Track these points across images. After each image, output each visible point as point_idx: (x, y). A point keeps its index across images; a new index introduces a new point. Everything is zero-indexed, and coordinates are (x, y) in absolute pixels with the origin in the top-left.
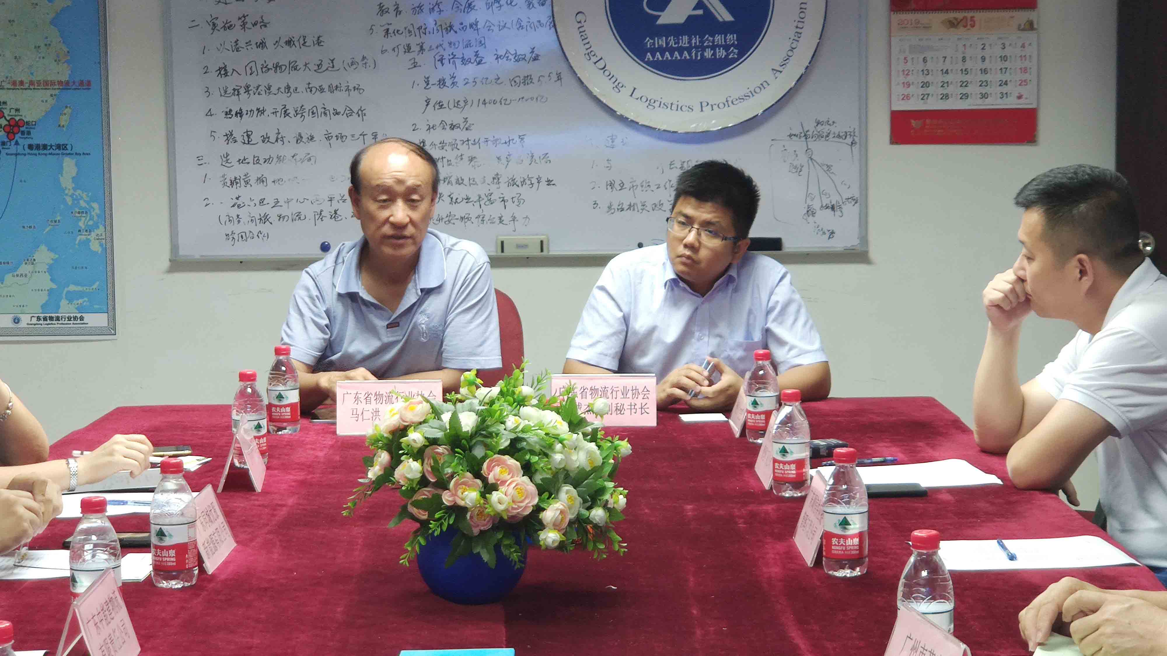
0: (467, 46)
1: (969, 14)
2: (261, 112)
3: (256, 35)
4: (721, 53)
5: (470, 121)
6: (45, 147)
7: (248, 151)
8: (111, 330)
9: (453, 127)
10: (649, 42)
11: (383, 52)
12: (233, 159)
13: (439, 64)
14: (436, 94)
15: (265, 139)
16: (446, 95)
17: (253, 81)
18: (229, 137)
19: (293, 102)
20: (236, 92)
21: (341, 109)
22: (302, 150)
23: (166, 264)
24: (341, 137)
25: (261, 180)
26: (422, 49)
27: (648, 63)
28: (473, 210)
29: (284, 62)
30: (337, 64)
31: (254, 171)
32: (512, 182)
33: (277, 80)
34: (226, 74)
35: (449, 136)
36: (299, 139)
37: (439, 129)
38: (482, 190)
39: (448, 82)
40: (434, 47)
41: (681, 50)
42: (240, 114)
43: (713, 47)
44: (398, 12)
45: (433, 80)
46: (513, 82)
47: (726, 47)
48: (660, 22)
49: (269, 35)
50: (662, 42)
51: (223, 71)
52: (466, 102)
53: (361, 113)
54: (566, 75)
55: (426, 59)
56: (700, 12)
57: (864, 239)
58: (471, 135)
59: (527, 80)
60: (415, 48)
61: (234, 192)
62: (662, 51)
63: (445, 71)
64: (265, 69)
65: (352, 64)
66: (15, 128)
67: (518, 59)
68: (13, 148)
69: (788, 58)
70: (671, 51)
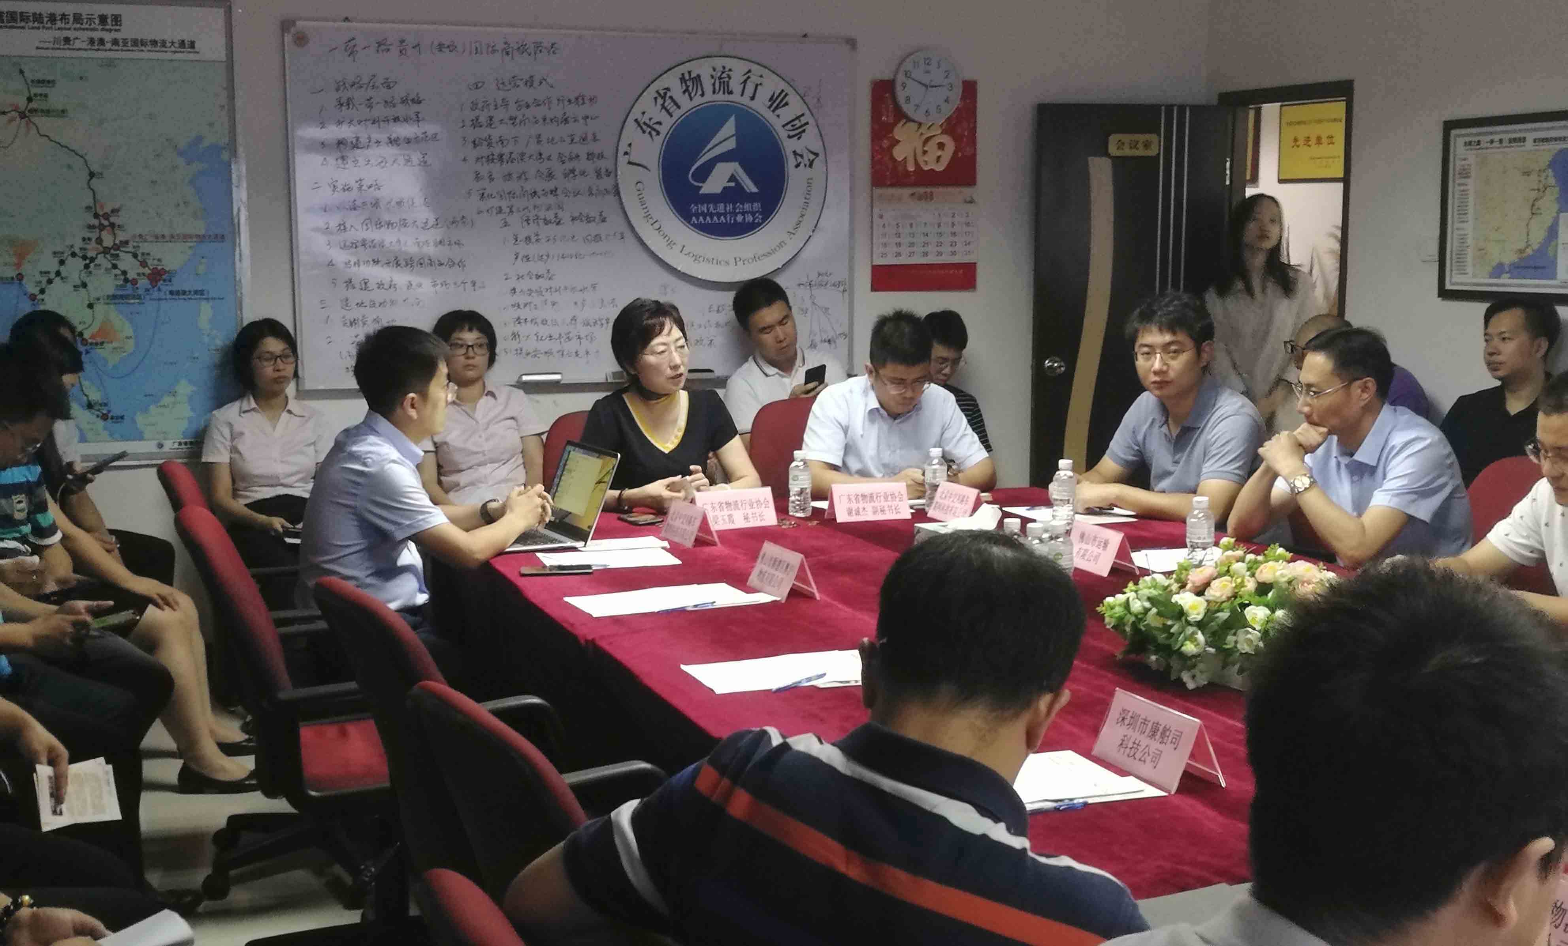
0: (548, 210)
1: (929, 190)
2: (375, 261)
3: (370, 195)
4: (749, 218)
5: (552, 272)
6: (184, 293)
7: (365, 295)
9: (538, 277)
10: (693, 208)
11: (479, 212)
12: (351, 302)
13: (525, 223)
14: (524, 249)
15: (380, 286)
16: (532, 250)
17: (368, 235)
18: (349, 284)
20: (354, 244)
21: (444, 261)
22: (410, 295)
24: (445, 284)
26: (511, 211)
27: (694, 225)
28: (555, 346)
29: (394, 219)
30: (440, 222)
32: (587, 323)
34: (345, 229)
35: (535, 284)
36: (409, 286)
37: (527, 278)
38: (562, 329)
39: (533, 239)
40: (521, 209)
41: (718, 215)
42: (356, 263)
43: (742, 214)
44: (491, 179)
45: (521, 237)
46: (586, 240)
47: (753, 214)
48: (702, 192)
49: (382, 195)
50: (704, 210)
51: (342, 227)
52: (548, 256)
53: (461, 264)
54: (628, 234)
55: (515, 220)
56: (732, 184)
58: (552, 284)
59: (597, 238)
60: (506, 210)
62: (705, 216)
63: (531, 230)
64: (378, 225)
65: (453, 223)
66: (157, 276)
67: (589, 220)
68: (155, 294)
69: (799, 223)
70: (711, 215)
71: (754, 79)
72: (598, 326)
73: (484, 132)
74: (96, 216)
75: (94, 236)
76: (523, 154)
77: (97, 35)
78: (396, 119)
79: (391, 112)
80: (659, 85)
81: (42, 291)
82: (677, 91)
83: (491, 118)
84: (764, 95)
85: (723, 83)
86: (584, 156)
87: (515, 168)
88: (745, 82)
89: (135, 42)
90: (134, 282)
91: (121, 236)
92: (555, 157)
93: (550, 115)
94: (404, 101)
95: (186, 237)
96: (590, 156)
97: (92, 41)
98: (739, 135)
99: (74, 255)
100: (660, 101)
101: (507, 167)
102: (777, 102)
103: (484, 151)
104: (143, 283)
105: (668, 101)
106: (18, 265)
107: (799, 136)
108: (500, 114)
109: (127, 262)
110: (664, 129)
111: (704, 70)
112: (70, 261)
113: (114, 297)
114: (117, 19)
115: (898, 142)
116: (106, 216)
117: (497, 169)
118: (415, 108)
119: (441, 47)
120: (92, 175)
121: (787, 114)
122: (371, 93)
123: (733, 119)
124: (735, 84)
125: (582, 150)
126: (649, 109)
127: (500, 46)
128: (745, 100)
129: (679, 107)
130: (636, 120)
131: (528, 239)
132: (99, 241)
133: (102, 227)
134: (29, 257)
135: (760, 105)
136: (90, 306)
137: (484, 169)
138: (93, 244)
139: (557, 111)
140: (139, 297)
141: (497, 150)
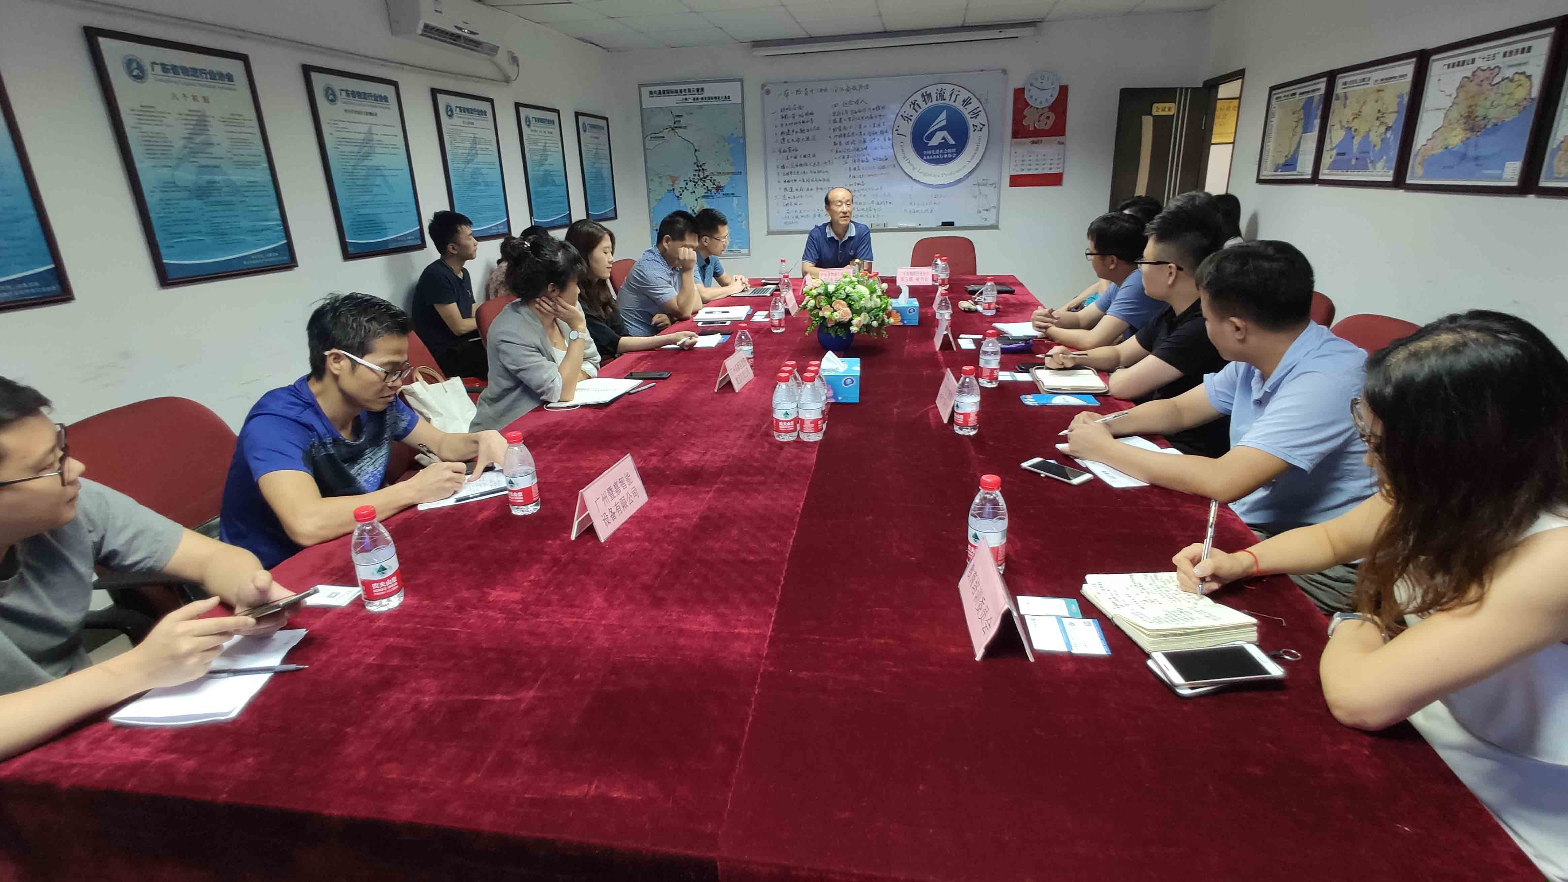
0: (863, 156)
1: (1040, 139)
2: (795, 180)
3: (794, 154)
4: (950, 156)
6: (728, 194)
7: (791, 194)
8: (749, 254)
9: (858, 184)
10: (925, 152)
11: (835, 159)
12: (787, 197)
13: (854, 162)
14: (853, 173)
15: (797, 190)
17: (793, 170)
18: (785, 189)
19: (806, 177)
20: (788, 174)
21: (821, 179)
22: (809, 193)
23: (766, 233)
24: (821, 189)
25: (796, 204)
26: (848, 157)
27: (925, 160)
28: (865, 213)
29: (803, 163)
30: (821, 163)
31: (794, 201)
32: (878, 204)
33: (800, 169)
35: (857, 187)
36: (808, 189)
38: (868, 206)
39: (857, 169)
40: (852, 156)
41: (936, 155)
42: (789, 181)
43: (947, 154)
44: (840, 144)
45: (852, 168)
46: (879, 168)
49: (798, 154)
50: (930, 152)
51: (783, 167)
53: (828, 180)
54: (897, 166)
55: (850, 161)
56: (943, 141)
57: (998, 221)
58: (864, 187)
59: (884, 167)
60: (846, 157)
61: (787, 208)
63: (856, 165)
64: (797, 166)
65: (825, 163)
66: (719, 188)
67: (881, 160)
68: (718, 195)
69: (973, 157)
70: (933, 155)
71: (956, 93)
72: (882, 205)
73: (838, 125)
74: (698, 166)
75: (697, 174)
76: (853, 133)
77: (696, 96)
78: (803, 122)
79: (802, 119)
80: (912, 99)
81: (681, 195)
82: (920, 101)
83: (841, 119)
84: (960, 99)
85: (941, 96)
86: (879, 133)
87: (850, 139)
88: (951, 95)
89: (709, 98)
90: (711, 191)
91: (706, 173)
92: (866, 133)
93: (865, 116)
94: (806, 114)
95: (728, 173)
96: (882, 132)
97: (694, 99)
98: (948, 118)
99: (691, 181)
100: (912, 106)
101: (847, 139)
102: (966, 102)
103: (838, 133)
104: (714, 191)
105: (916, 107)
106: (673, 185)
107: (976, 117)
108: (845, 117)
109: (708, 183)
110: (913, 118)
111: (932, 90)
112: (689, 183)
113: (704, 196)
114: (702, 89)
115: (1025, 117)
116: (701, 166)
117: (843, 140)
118: (811, 117)
119: (821, 90)
120: (696, 150)
121: (970, 107)
122: (794, 112)
123: (945, 112)
124: (947, 96)
125: (876, 129)
126: (908, 110)
127: (845, 88)
128: (951, 103)
129: (920, 108)
130: (902, 116)
131: (855, 169)
132: (699, 176)
133: (699, 170)
134: (677, 182)
135: (958, 105)
136: (696, 200)
137: (838, 140)
138: (697, 177)
139: (868, 114)
140: (712, 196)
141: (843, 133)
